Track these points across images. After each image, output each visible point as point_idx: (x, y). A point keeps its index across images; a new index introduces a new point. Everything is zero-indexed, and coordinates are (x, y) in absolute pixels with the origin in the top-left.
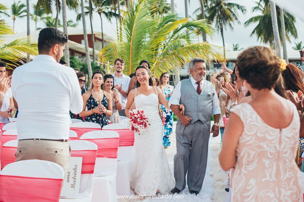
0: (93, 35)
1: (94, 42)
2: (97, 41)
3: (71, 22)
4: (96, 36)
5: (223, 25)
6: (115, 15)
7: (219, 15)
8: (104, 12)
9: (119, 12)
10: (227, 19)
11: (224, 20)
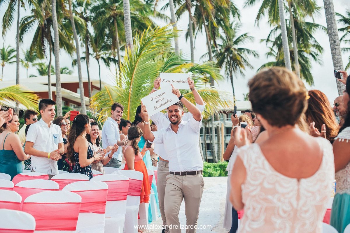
0: (90, 83)
1: (91, 91)
2: (94, 90)
3: (66, 69)
4: (93, 84)
5: (233, 72)
6: (114, 61)
7: (228, 61)
8: (102, 58)
9: (119, 57)
10: (237, 65)
11: (234, 67)
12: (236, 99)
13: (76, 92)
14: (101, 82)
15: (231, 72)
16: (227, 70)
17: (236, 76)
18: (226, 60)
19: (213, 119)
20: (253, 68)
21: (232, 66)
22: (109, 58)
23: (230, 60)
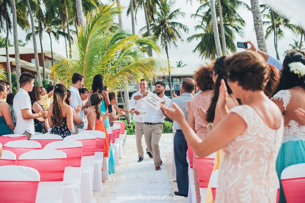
0: (43, 54)
1: (44, 61)
2: (47, 60)
3: (20, 42)
4: (46, 55)
5: (168, 43)
6: (64, 34)
7: (163, 33)
8: (53, 32)
9: (68, 31)
10: (171, 37)
11: (169, 38)
12: (171, 66)
13: (30, 62)
14: (53, 53)
15: (166, 42)
16: (163, 41)
17: (170, 47)
18: (161, 32)
19: (151, 84)
20: (183, 40)
21: (166, 37)
22: (59, 32)
23: (165, 32)
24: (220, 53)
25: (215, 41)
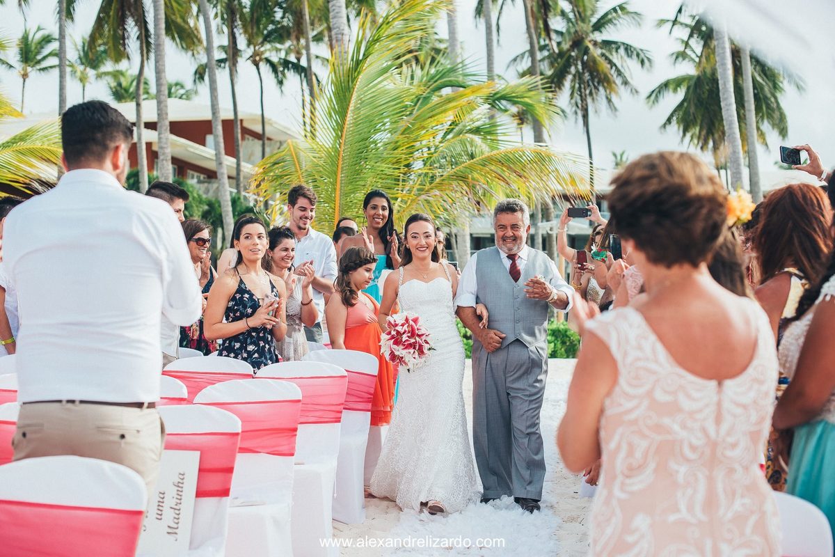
0: (239, 123)
1: (240, 142)
2: (248, 139)
3: (178, 87)
4: (246, 124)
5: (589, 100)
6: (298, 68)
7: (577, 71)
8: (268, 61)
9: (309, 60)
10: (598, 83)
11: (592, 86)
12: (595, 165)
13: (203, 143)
14: (266, 120)
15: (583, 99)
16: (575, 95)
17: (596, 110)
18: (573, 70)
19: (537, 215)
20: (637, 92)
21: (586, 85)
22: (286, 63)
23: (583, 69)
24: (734, 133)
25: (721, 99)
